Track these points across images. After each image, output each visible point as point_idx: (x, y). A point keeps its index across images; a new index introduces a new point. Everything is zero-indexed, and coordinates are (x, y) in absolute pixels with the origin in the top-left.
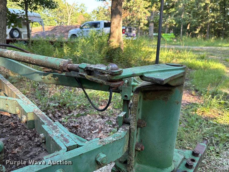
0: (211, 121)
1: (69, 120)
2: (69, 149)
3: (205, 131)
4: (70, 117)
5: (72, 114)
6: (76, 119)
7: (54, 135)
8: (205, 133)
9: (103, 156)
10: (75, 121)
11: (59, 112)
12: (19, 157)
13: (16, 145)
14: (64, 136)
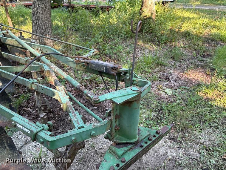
0: (209, 103)
1: (96, 92)
2: (79, 128)
3: (199, 111)
4: (97, 90)
5: (99, 87)
6: (101, 91)
7: (74, 120)
8: (198, 113)
9: (93, 132)
10: (100, 94)
11: (90, 85)
12: (62, 117)
13: (60, 109)
14: (78, 121)
